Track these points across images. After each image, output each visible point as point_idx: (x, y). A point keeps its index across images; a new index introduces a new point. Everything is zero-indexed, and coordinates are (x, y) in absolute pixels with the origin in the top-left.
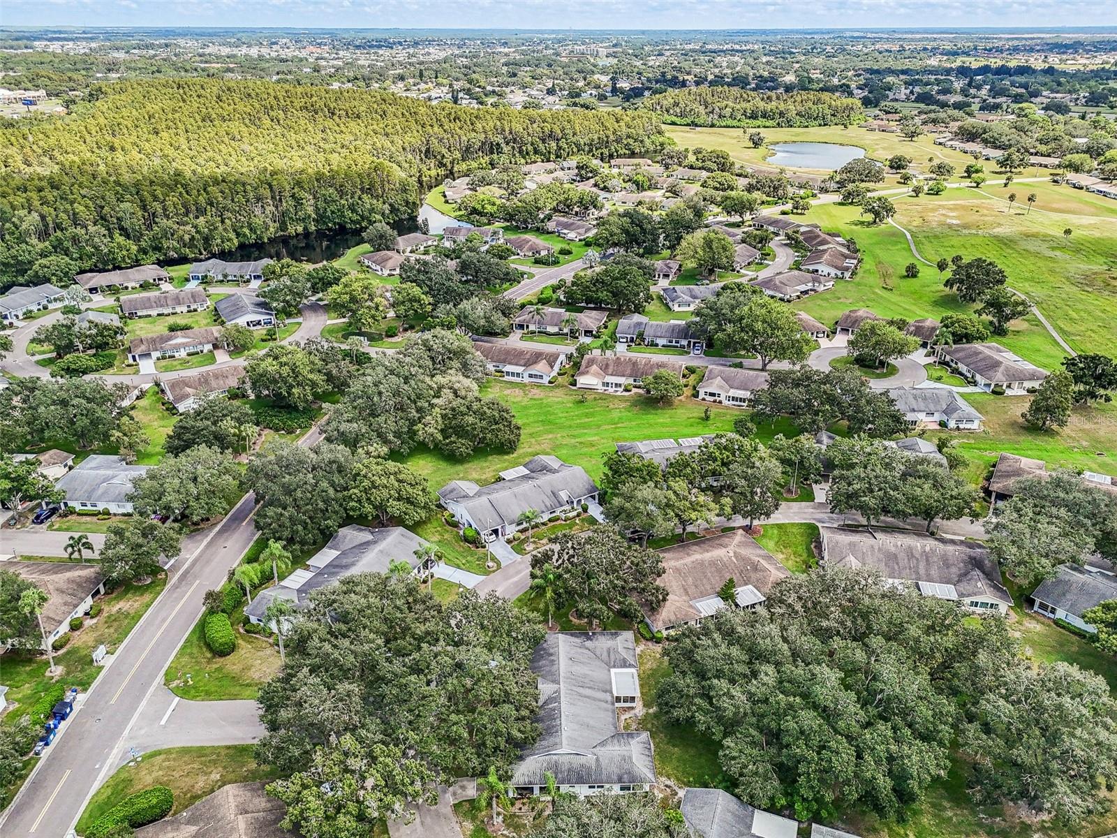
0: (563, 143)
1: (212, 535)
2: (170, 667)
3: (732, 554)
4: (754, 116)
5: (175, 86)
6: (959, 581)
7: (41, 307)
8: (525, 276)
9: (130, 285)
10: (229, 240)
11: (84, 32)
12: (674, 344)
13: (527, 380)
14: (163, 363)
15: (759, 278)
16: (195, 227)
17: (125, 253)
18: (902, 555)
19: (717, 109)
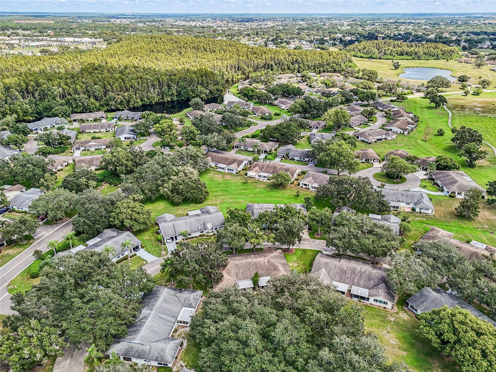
0: (301, 65)
1: (61, 226)
2: (13, 280)
3: (266, 261)
4: (402, 54)
5: (150, 38)
6: (373, 288)
7: (52, 126)
8: (253, 124)
9: (90, 119)
10: (138, 102)
11: (133, 15)
12: (302, 160)
13: (227, 171)
14: (84, 152)
15: (360, 131)
16: (123, 96)
17: (94, 106)
18: (349, 272)
19: (383, 51)
